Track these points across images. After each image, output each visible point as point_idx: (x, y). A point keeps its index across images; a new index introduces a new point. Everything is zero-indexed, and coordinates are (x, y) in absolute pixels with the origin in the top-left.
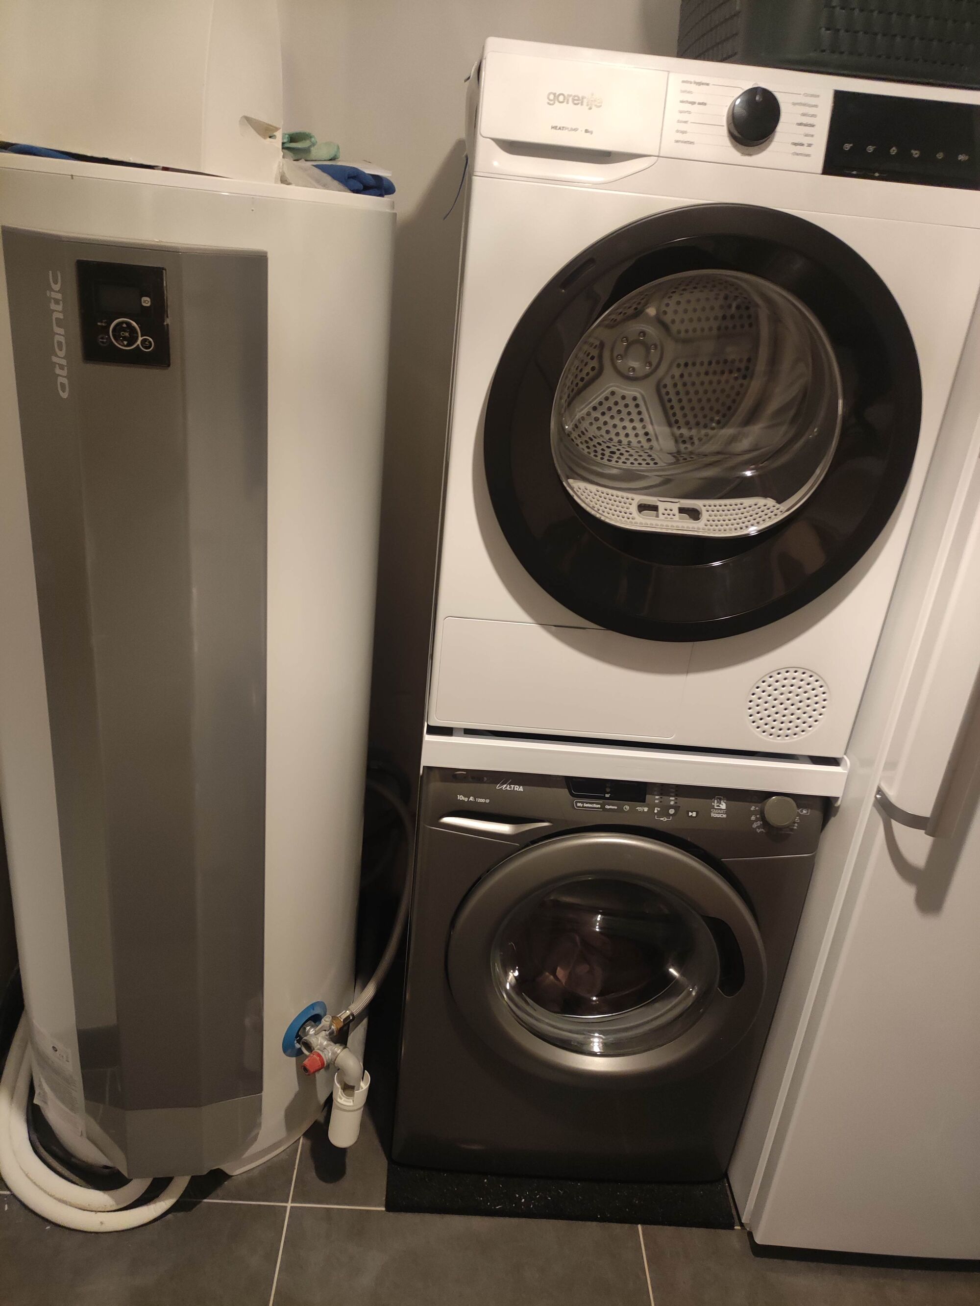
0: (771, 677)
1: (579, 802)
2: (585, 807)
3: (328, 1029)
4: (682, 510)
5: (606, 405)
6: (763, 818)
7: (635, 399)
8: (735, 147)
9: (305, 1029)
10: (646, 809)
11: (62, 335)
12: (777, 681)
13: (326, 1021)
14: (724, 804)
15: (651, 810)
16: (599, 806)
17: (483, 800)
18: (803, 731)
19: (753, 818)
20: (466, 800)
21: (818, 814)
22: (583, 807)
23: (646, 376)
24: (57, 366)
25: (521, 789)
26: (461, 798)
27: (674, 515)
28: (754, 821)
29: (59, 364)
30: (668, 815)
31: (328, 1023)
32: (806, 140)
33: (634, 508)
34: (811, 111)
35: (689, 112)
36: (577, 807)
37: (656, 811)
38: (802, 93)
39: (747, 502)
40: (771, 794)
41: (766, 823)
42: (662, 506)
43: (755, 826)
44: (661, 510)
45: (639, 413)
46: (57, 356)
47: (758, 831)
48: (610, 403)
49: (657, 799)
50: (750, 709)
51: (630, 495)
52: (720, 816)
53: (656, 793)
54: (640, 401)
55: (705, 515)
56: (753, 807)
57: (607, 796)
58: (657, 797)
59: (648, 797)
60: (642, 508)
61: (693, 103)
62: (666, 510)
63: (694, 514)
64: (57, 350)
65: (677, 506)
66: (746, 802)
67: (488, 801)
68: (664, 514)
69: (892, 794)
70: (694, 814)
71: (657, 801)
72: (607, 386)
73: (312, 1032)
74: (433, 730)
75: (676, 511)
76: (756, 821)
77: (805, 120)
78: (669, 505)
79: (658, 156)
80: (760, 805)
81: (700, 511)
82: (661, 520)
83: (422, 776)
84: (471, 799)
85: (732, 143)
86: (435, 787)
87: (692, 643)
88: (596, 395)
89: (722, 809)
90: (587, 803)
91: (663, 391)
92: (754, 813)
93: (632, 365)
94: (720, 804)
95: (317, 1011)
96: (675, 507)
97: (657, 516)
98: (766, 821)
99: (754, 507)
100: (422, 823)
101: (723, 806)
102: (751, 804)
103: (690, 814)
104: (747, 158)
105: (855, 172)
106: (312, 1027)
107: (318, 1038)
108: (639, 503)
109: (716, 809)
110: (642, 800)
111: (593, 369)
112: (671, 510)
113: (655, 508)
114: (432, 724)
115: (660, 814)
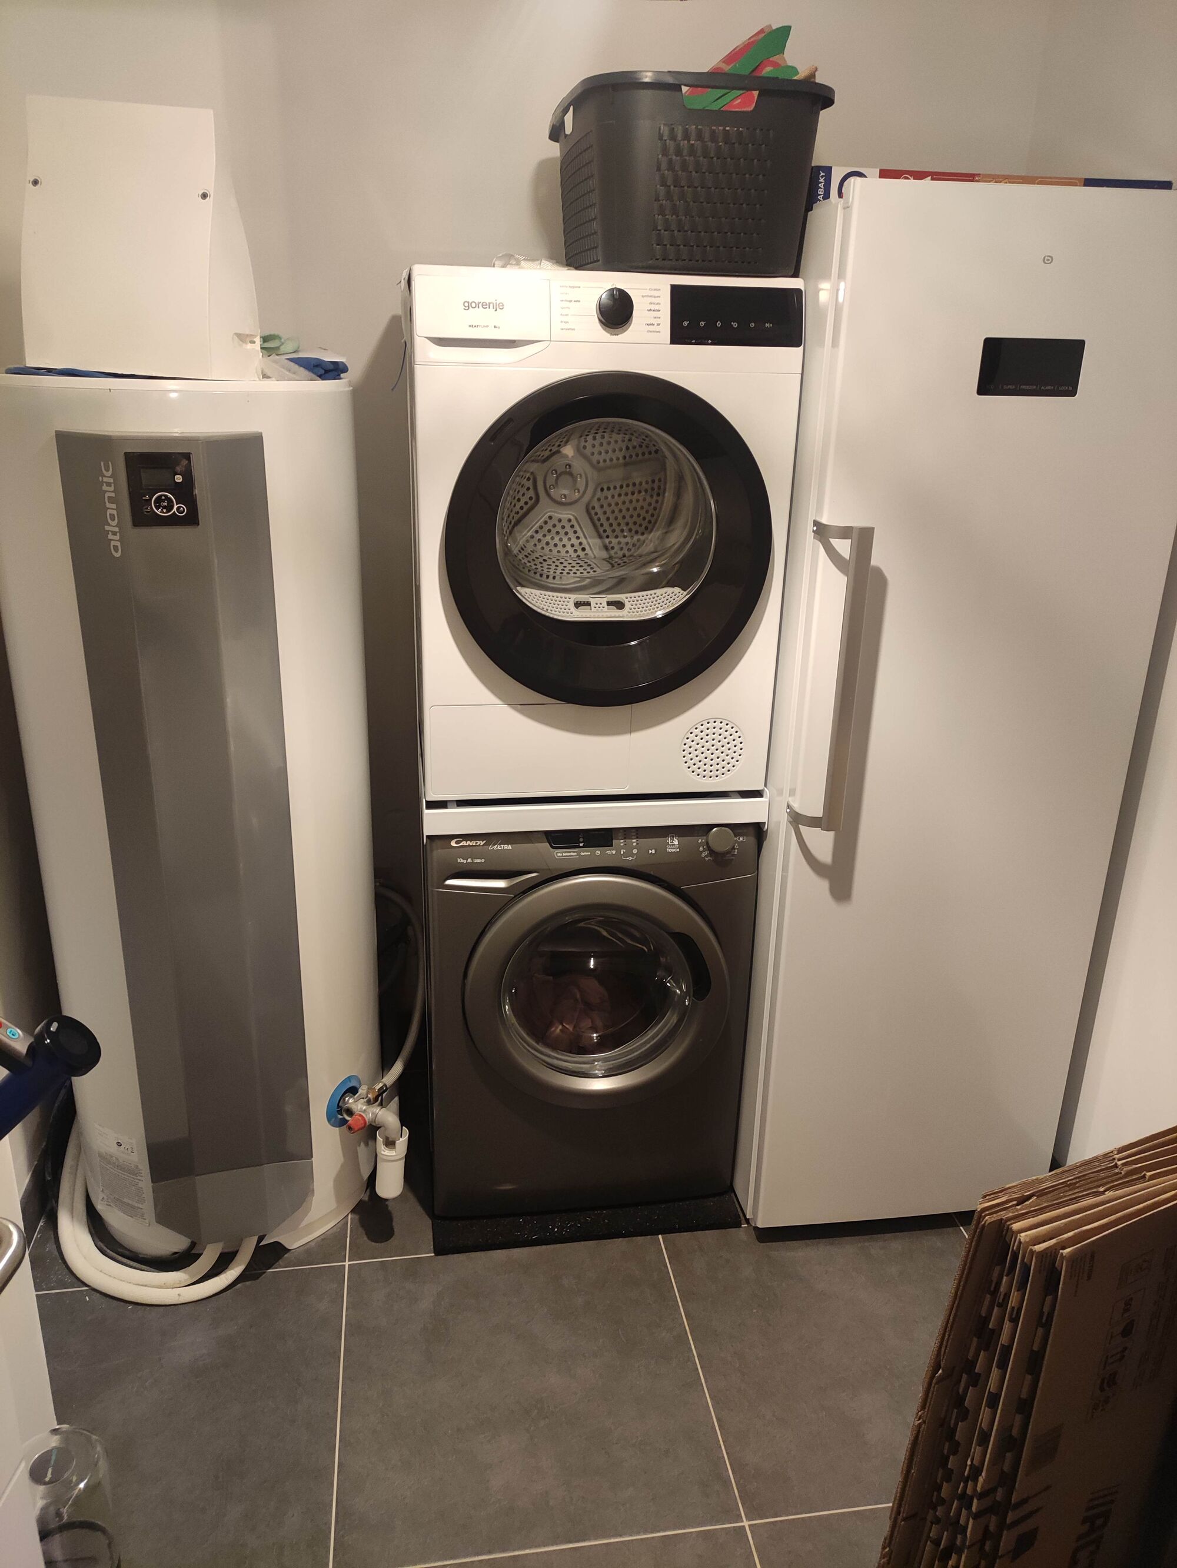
0: (696, 728)
1: (559, 852)
2: (564, 856)
3: (365, 1097)
4: (609, 604)
5: (546, 528)
6: (709, 848)
7: (570, 520)
8: (605, 330)
9: (345, 1099)
10: (614, 852)
11: (115, 509)
12: (702, 732)
13: (362, 1090)
14: (677, 841)
15: (618, 852)
16: (576, 854)
17: (479, 861)
18: (729, 771)
19: (701, 849)
20: (465, 861)
21: (751, 840)
22: (562, 856)
23: (576, 501)
24: (110, 532)
25: (510, 847)
26: (460, 860)
27: (603, 607)
28: (702, 852)
29: (111, 531)
30: (633, 855)
31: (365, 1091)
32: (656, 322)
33: (571, 605)
34: (656, 300)
35: (568, 308)
36: (558, 856)
37: (622, 853)
38: (648, 288)
39: (659, 592)
40: (712, 826)
41: (712, 852)
42: (593, 602)
43: (703, 855)
44: (593, 605)
45: (575, 532)
46: (109, 525)
47: (707, 859)
48: (549, 526)
49: (622, 843)
50: (684, 757)
51: (567, 595)
52: (674, 850)
53: (620, 838)
54: (574, 522)
55: (627, 605)
56: (700, 840)
57: (581, 845)
58: (622, 841)
59: (614, 842)
60: (578, 605)
61: (570, 301)
62: (597, 604)
63: (620, 605)
64: (109, 521)
65: (606, 600)
66: (694, 836)
67: (483, 860)
68: (595, 608)
69: (797, 806)
70: (653, 851)
71: (622, 844)
72: (545, 512)
73: (351, 1101)
74: (432, 805)
75: (605, 604)
76: (703, 851)
77: (653, 307)
78: (599, 600)
79: (550, 341)
80: (705, 837)
81: (623, 602)
82: (594, 612)
83: (426, 845)
84: (469, 860)
85: (602, 327)
86: (437, 854)
87: (630, 705)
88: (537, 519)
89: (674, 845)
90: (565, 852)
91: (593, 512)
92: (701, 844)
93: (563, 493)
94: (673, 840)
95: (353, 1084)
96: (604, 601)
97: (591, 609)
98: (712, 850)
99: (664, 595)
100: (430, 888)
101: (676, 842)
102: (699, 837)
103: (650, 852)
104: (615, 337)
105: (694, 341)
106: (351, 1097)
107: (357, 1105)
108: (576, 601)
109: (670, 845)
110: (610, 845)
111: (531, 498)
112: (601, 604)
113: (588, 604)
114: (429, 799)
115: (626, 855)
